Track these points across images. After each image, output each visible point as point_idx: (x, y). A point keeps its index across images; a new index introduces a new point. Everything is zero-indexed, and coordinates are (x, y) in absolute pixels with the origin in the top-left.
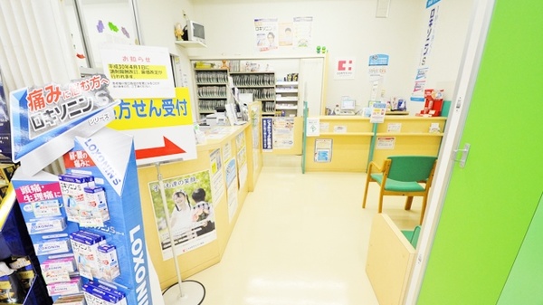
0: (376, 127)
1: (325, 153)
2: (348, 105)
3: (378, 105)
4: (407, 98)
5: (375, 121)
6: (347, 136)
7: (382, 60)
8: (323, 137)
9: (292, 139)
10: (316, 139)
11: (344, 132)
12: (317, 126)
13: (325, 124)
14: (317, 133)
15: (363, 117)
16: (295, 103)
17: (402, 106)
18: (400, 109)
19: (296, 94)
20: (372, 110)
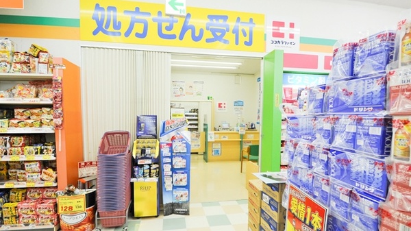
0: (242, 136)
1: (218, 151)
2: (225, 126)
3: (242, 126)
4: (255, 123)
5: (241, 133)
6: (228, 141)
7: (240, 104)
8: (216, 142)
9: (199, 143)
10: (213, 143)
11: (226, 139)
12: (213, 136)
13: (217, 135)
14: (213, 140)
15: (235, 131)
16: (197, 125)
17: (253, 126)
18: (252, 128)
19: (197, 120)
20: (239, 128)
